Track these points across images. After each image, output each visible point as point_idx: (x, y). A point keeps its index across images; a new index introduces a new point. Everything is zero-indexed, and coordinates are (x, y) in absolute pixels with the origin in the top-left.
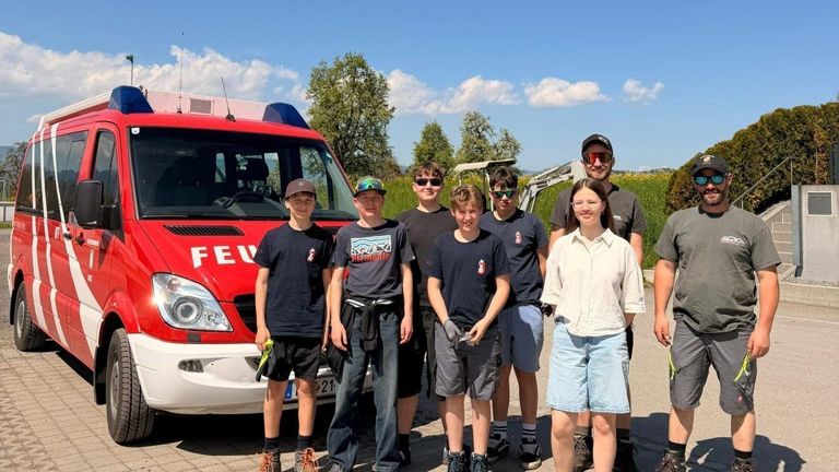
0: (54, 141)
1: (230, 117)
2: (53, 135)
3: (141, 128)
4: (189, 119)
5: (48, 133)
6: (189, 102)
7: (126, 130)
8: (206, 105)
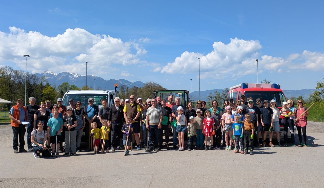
0: (232, 93)
1: (262, 88)
2: (232, 92)
3: (246, 91)
4: (255, 89)
5: (231, 91)
6: (256, 85)
7: (243, 92)
8: (259, 85)
